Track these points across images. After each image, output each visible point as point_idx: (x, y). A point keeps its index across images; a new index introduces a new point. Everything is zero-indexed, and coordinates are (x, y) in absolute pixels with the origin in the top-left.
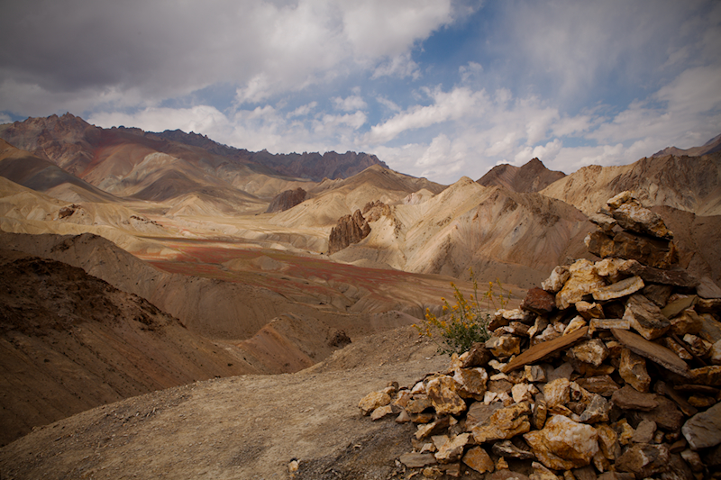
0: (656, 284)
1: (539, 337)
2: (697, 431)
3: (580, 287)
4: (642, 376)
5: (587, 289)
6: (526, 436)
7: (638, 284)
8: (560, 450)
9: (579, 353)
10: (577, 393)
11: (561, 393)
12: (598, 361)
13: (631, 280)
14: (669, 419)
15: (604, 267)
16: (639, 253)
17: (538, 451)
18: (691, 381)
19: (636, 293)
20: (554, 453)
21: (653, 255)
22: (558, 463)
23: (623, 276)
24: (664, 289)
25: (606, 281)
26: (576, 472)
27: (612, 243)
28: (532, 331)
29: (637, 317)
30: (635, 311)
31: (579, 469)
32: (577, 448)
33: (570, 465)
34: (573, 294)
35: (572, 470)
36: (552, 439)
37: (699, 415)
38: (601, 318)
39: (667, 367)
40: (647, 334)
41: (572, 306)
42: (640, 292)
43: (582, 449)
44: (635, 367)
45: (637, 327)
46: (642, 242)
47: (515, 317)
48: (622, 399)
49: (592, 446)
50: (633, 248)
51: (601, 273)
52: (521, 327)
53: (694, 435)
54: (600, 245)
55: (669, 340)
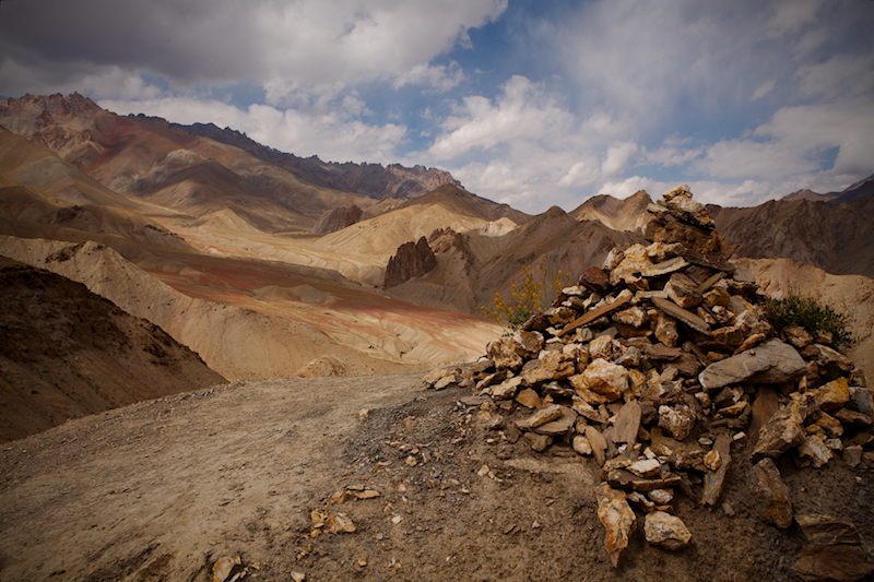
0: (697, 265)
1: (592, 308)
2: (709, 376)
3: (631, 266)
4: (672, 333)
5: (637, 268)
6: (570, 378)
7: (680, 263)
8: (596, 385)
9: (624, 317)
10: (618, 348)
11: (603, 346)
12: (638, 323)
13: (675, 260)
14: (688, 368)
15: (653, 249)
16: (685, 239)
17: (579, 389)
18: (711, 338)
19: (678, 271)
20: (591, 389)
21: (697, 241)
22: (594, 397)
23: (669, 256)
24: (703, 271)
25: (654, 260)
26: (609, 406)
27: (664, 231)
28: (586, 303)
29: (675, 288)
30: (674, 284)
31: (611, 403)
32: (609, 383)
33: (604, 399)
34: (624, 271)
35: (606, 404)
36: (590, 377)
37: (713, 364)
38: (646, 290)
39: (692, 326)
40: (680, 302)
41: (622, 280)
42: (682, 271)
43: (614, 384)
44: (666, 326)
45: (674, 297)
46: (688, 230)
47: (573, 293)
48: (653, 351)
49: (622, 382)
50: (681, 234)
51: (651, 254)
52: (578, 300)
53: (706, 379)
54: (654, 232)
55: (700, 309)
